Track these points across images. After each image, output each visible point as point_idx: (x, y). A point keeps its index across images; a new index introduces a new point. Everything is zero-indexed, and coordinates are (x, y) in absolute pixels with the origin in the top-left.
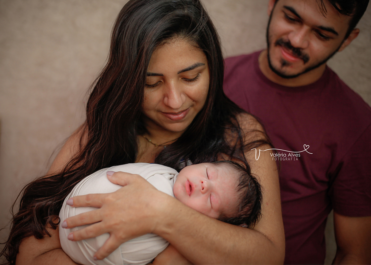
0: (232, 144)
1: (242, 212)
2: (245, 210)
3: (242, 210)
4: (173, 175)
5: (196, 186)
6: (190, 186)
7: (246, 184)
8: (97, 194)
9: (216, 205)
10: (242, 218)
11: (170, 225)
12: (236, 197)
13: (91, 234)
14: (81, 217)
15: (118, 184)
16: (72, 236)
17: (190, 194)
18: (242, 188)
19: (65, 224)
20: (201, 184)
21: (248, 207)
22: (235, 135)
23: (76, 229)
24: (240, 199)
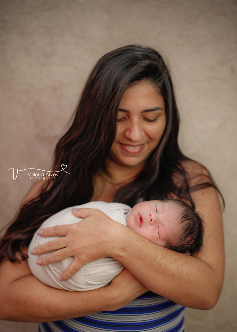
0: (179, 185)
1: (185, 241)
2: (188, 240)
3: (184, 240)
4: (127, 211)
5: (146, 218)
6: (141, 218)
7: (188, 217)
8: (64, 225)
9: (163, 235)
10: (184, 247)
11: (123, 249)
12: (179, 228)
13: (58, 258)
14: (49, 244)
15: (81, 218)
16: (40, 261)
17: (140, 225)
18: (185, 220)
19: (35, 251)
20: (149, 216)
21: (190, 237)
22: (181, 177)
23: (44, 256)
24: (183, 230)
